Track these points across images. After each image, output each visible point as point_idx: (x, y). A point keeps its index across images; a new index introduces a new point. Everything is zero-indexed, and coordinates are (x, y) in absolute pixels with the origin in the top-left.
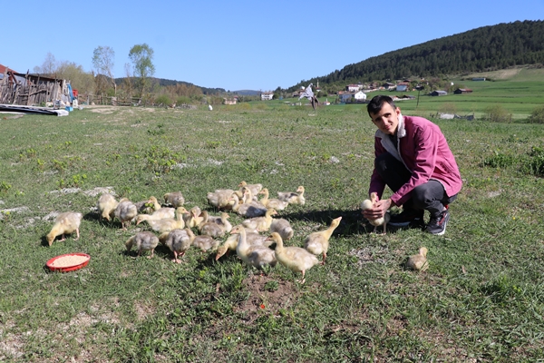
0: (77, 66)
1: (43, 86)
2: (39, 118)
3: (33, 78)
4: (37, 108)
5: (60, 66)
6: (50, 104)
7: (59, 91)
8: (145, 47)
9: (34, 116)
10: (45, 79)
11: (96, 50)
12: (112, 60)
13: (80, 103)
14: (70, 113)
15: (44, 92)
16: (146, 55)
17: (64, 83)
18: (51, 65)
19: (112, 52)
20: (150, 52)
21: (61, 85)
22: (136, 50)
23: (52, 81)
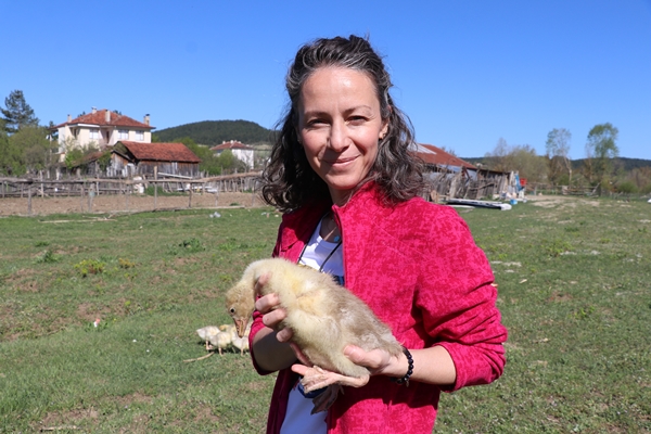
0: (531, 148)
1: (492, 180)
2: (486, 213)
3: (484, 172)
4: (484, 202)
5: (511, 151)
6: (496, 196)
7: (506, 183)
8: (608, 127)
9: (482, 209)
10: (494, 173)
11: (550, 133)
12: (568, 143)
13: (527, 193)
14: (513, 206)
15: (492, 185)
16: (608, 136)
17: (512, 175)
18: (502, 150)
19: (568, 134)
20: (614, 131)
21: (508, 178)
22: (597, 130)
23: (500, 174)
